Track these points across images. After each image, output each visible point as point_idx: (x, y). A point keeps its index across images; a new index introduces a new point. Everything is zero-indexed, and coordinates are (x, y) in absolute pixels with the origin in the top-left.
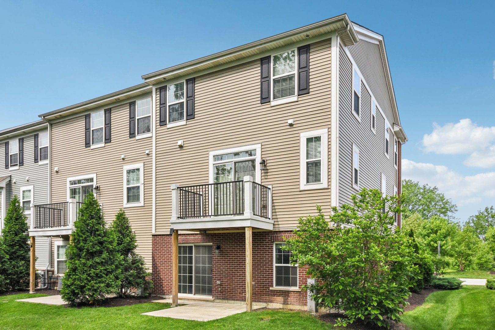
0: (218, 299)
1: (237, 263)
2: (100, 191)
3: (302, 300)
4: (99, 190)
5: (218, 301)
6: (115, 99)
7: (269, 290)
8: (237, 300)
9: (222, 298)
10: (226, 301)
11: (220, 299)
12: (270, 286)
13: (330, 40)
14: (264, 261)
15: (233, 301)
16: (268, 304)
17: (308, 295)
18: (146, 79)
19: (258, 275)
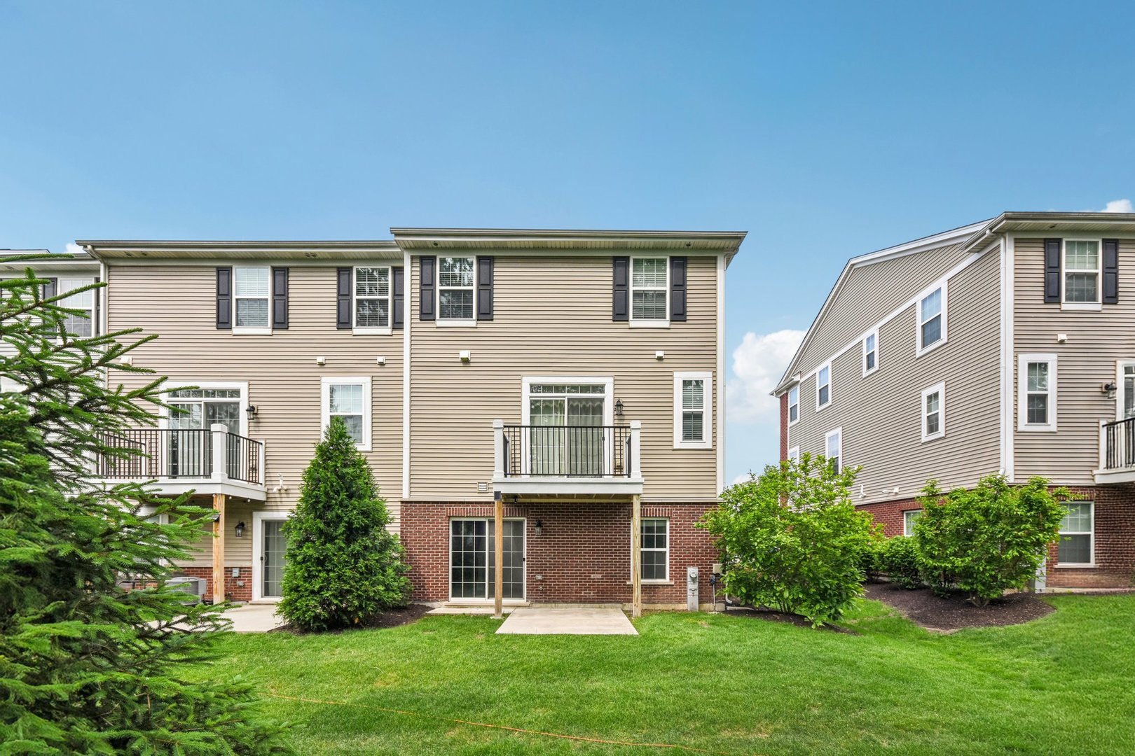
0: (537, 602)
1: (571, 547)
2: (259, 416)
3: (676, 596)
4: (257, 414)
5: (538, 605)
6: (306, 253)
7: (625, 585)
8: (572, 602)
9: (545, 601)
10: (553, 605)
11: (540, 602)
12: (627, 579)
13: (715, 259)
14: (618, 544)
15: (565, 605)
16: (625, 605)
17: (688, 590)
18: (397, 235)
19: (607, 565)
